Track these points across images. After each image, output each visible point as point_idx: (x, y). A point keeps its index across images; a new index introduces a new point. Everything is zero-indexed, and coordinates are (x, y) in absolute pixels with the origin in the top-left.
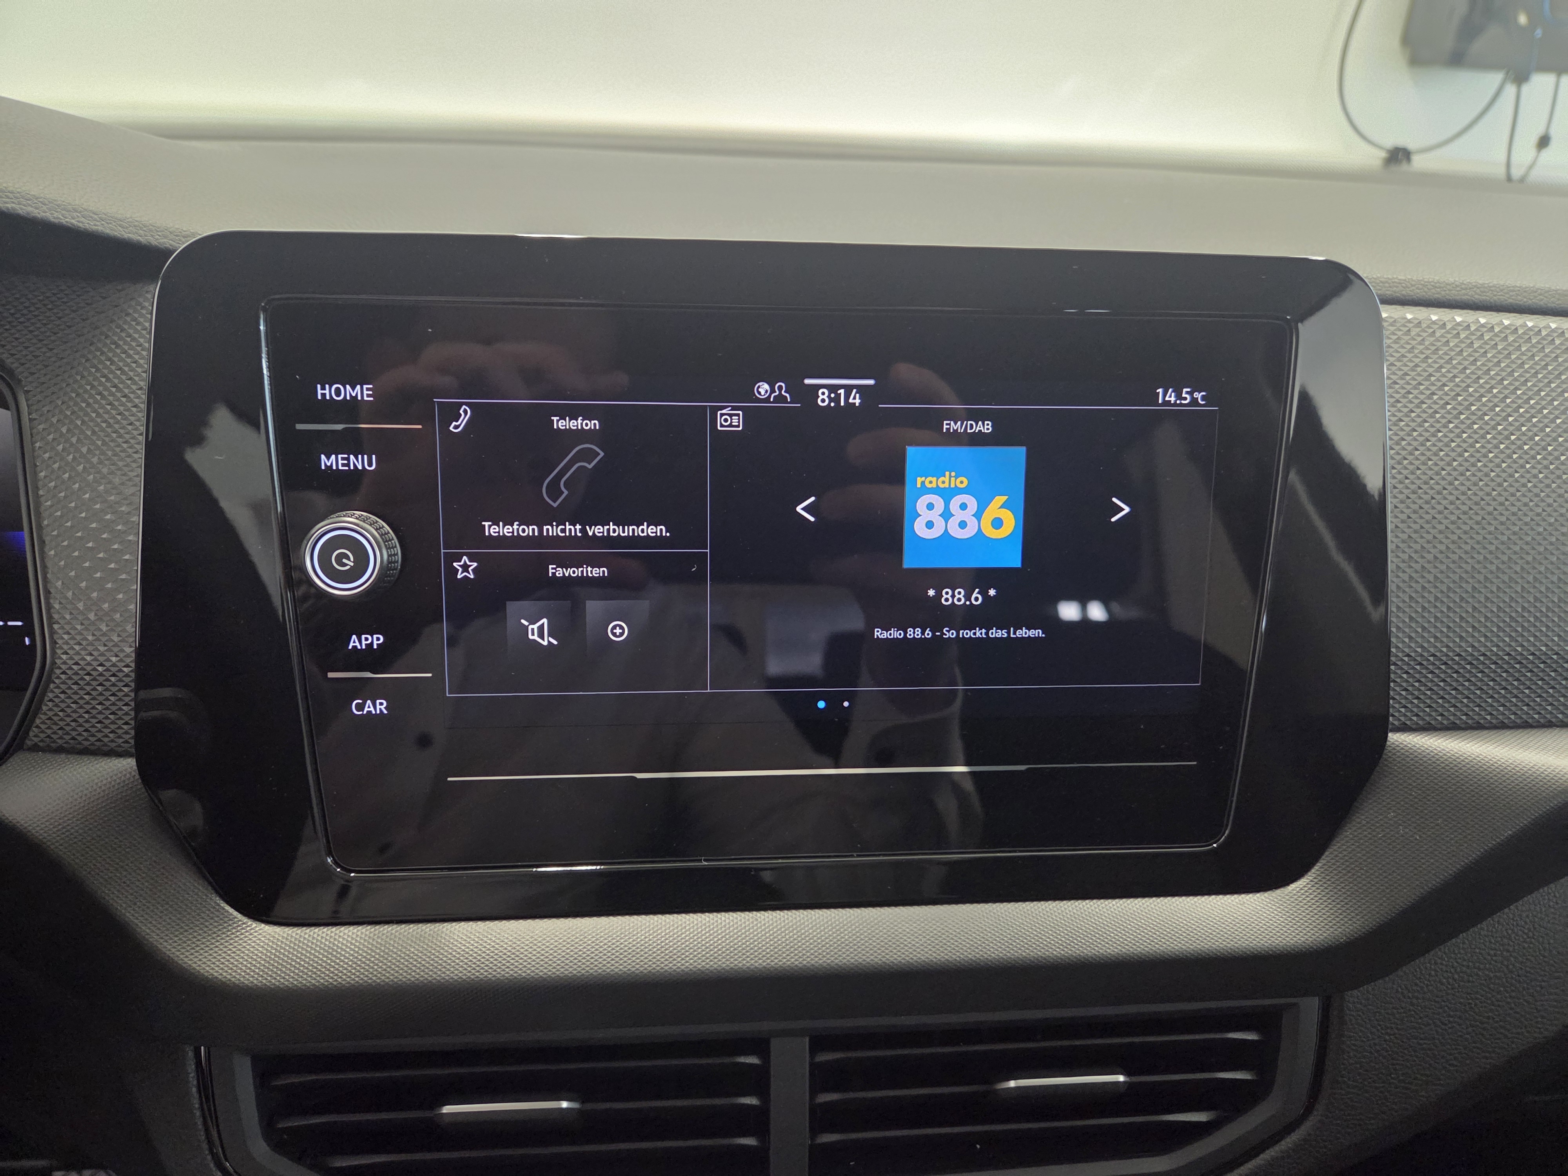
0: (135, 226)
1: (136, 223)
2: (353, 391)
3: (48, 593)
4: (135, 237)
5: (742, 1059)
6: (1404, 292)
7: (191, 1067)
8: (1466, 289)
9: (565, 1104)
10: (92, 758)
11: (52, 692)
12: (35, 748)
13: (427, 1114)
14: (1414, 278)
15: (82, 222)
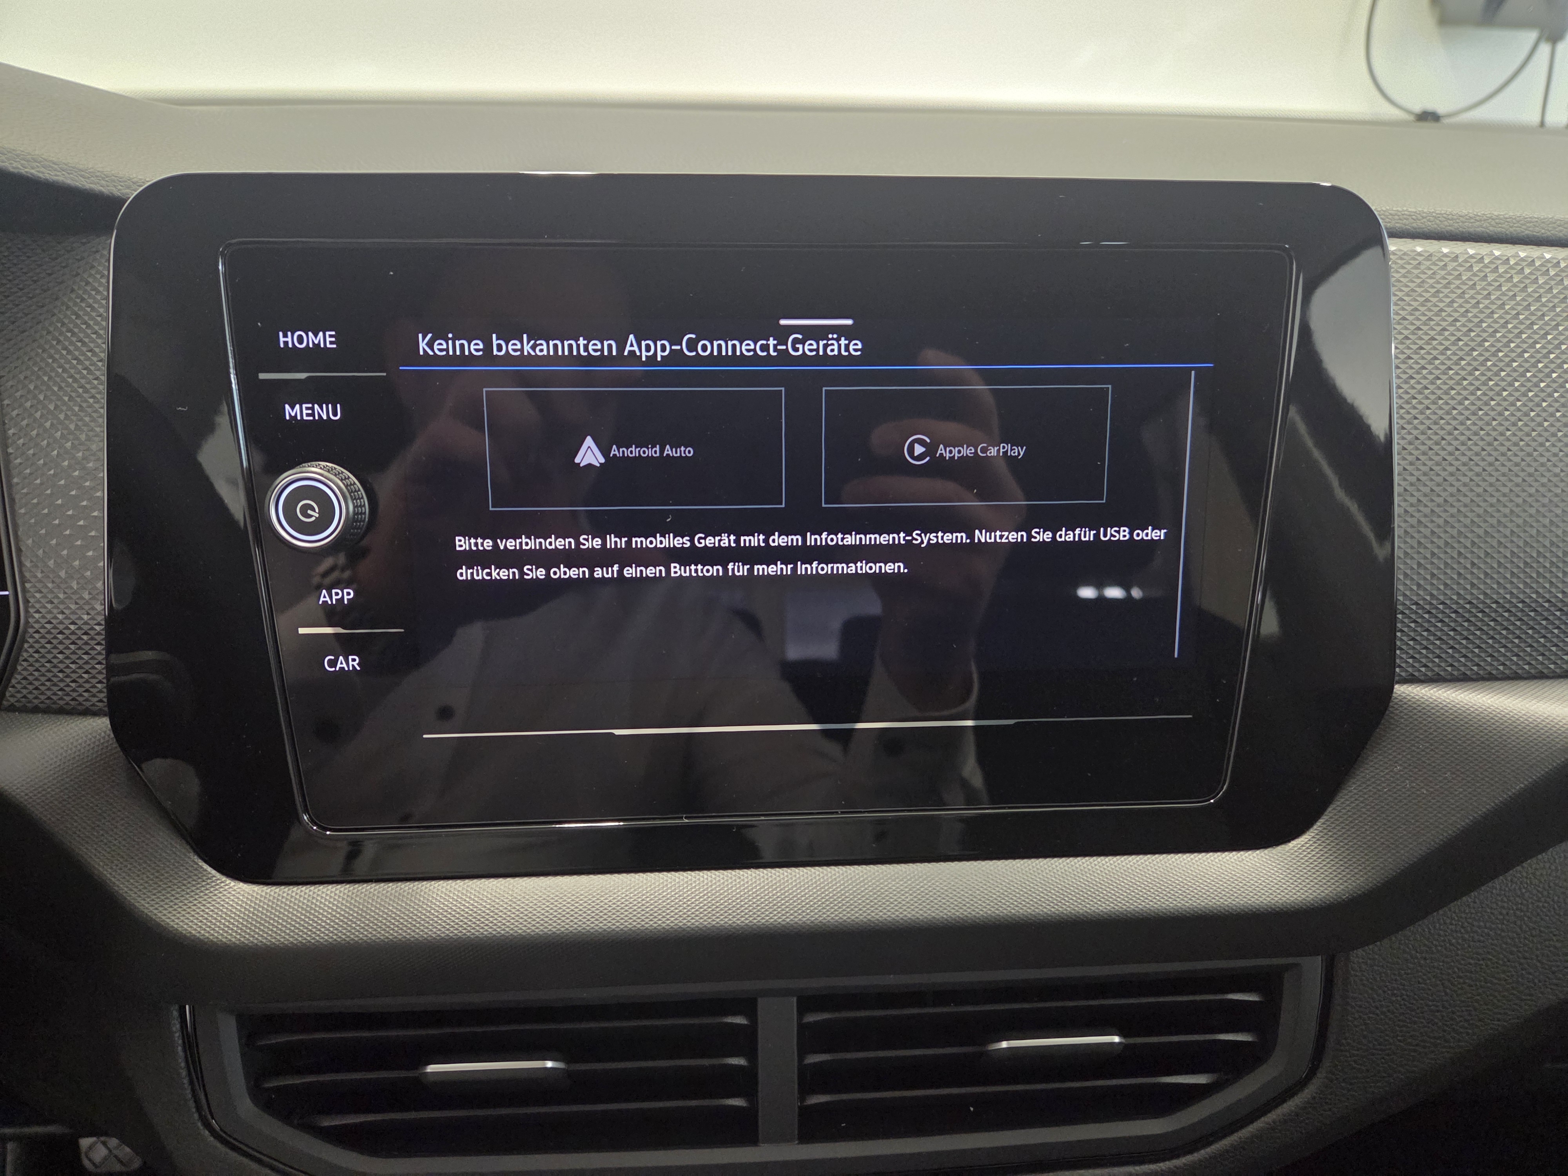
0: (97, 176)
1: (98, 174)
2: (316, 337)
3: (19, 550)
4: (97, 188)
5: (730, 1020)
6: (1415, 225)
7: (176, 1026)
8: (1481, 221)
9: (549, 1064)
10: (68, 718)
11: (27, 651)
12: (12, 709)
13: (411, 1074)
14: (1425, 210)
15: (43, 173)
